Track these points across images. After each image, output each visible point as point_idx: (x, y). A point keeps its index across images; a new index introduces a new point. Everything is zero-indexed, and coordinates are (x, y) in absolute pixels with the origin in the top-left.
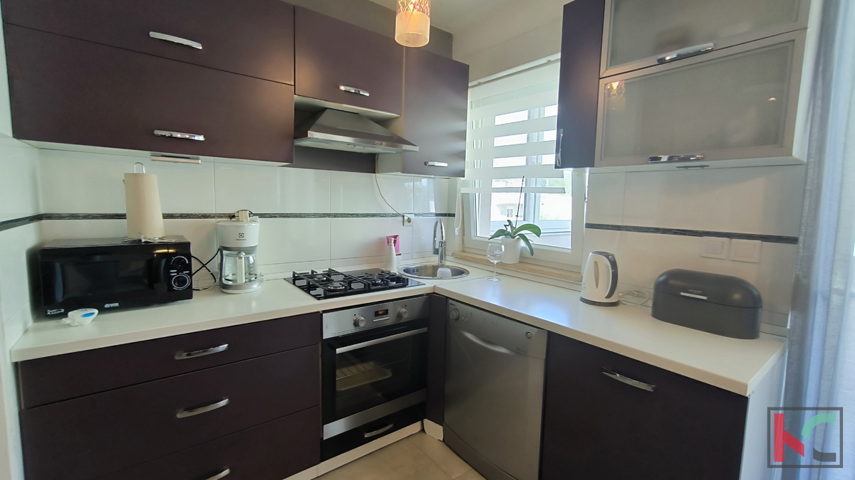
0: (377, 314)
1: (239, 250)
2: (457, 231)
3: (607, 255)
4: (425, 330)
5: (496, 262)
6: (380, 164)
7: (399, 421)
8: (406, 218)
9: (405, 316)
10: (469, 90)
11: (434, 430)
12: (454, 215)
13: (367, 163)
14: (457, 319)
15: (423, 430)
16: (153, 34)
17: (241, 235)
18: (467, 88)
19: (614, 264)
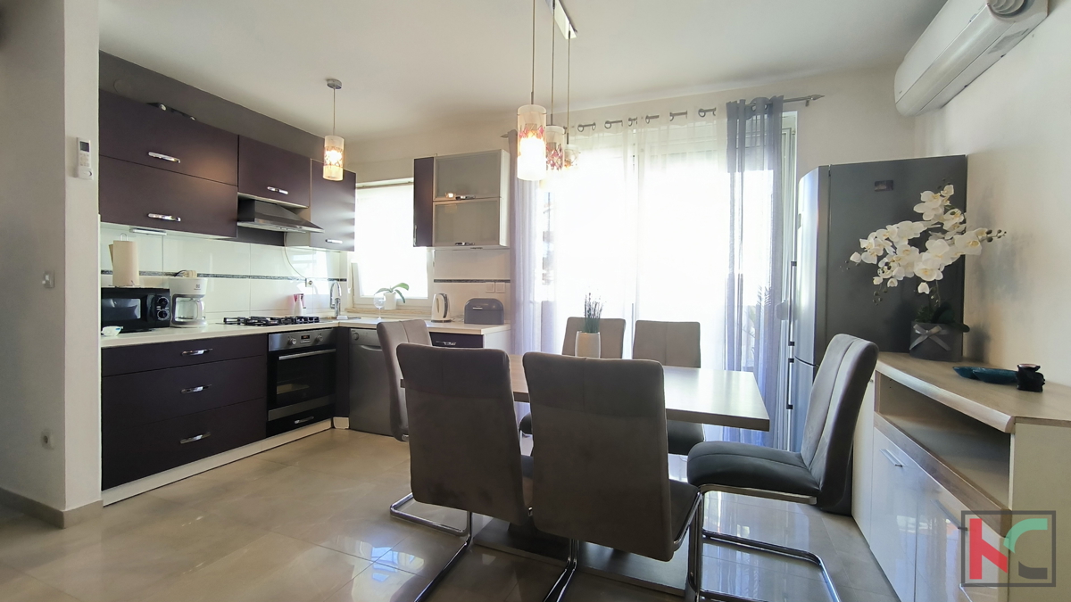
0: (302, 338)
1: (192, 297)
2: (349, 290)
3: (442, 294)
4: (334, 350)
5: (380, 307)
6: (288, 239)
7: (316, 417)
8: (308, 281)
9: (321, 340)
10: (357, 190)
11: (342, 423)
12: (346, 280)
13: (278, 239)
14: (357, 339)
15: (333, 427)
16: (151, 154)
17: (198, 286)
18: (355, 188)
19: (446, 298)
